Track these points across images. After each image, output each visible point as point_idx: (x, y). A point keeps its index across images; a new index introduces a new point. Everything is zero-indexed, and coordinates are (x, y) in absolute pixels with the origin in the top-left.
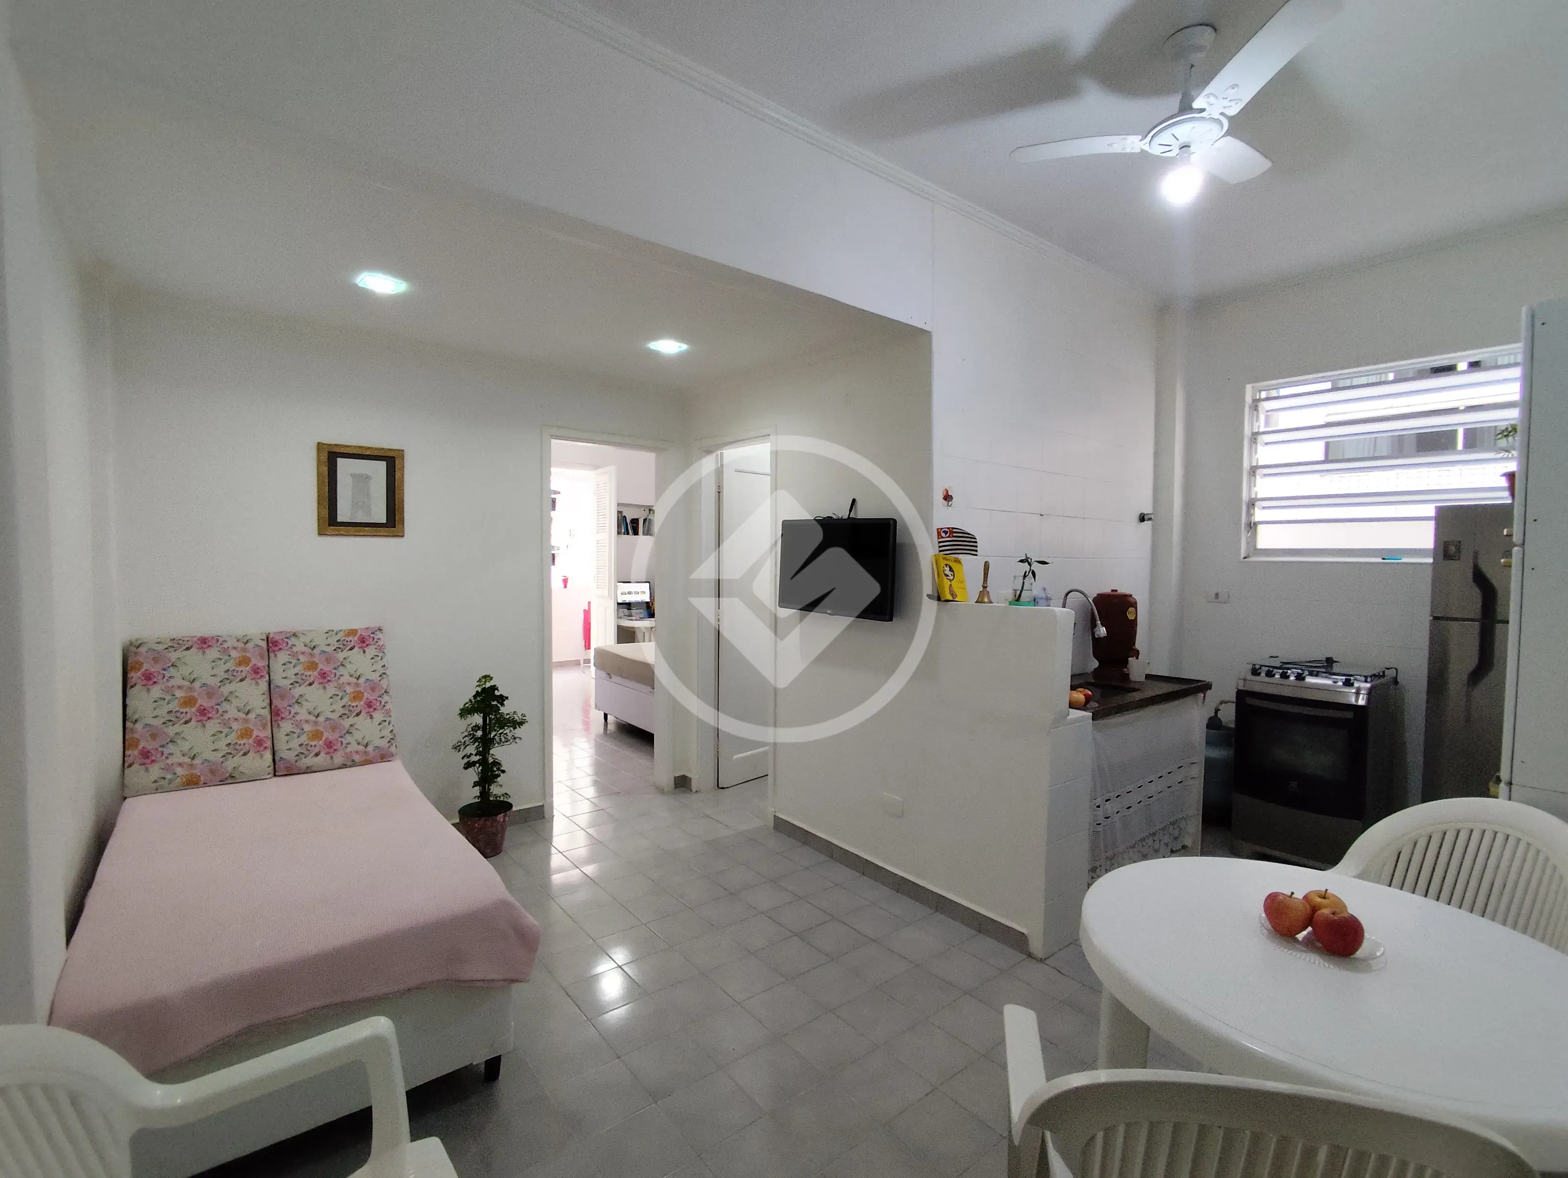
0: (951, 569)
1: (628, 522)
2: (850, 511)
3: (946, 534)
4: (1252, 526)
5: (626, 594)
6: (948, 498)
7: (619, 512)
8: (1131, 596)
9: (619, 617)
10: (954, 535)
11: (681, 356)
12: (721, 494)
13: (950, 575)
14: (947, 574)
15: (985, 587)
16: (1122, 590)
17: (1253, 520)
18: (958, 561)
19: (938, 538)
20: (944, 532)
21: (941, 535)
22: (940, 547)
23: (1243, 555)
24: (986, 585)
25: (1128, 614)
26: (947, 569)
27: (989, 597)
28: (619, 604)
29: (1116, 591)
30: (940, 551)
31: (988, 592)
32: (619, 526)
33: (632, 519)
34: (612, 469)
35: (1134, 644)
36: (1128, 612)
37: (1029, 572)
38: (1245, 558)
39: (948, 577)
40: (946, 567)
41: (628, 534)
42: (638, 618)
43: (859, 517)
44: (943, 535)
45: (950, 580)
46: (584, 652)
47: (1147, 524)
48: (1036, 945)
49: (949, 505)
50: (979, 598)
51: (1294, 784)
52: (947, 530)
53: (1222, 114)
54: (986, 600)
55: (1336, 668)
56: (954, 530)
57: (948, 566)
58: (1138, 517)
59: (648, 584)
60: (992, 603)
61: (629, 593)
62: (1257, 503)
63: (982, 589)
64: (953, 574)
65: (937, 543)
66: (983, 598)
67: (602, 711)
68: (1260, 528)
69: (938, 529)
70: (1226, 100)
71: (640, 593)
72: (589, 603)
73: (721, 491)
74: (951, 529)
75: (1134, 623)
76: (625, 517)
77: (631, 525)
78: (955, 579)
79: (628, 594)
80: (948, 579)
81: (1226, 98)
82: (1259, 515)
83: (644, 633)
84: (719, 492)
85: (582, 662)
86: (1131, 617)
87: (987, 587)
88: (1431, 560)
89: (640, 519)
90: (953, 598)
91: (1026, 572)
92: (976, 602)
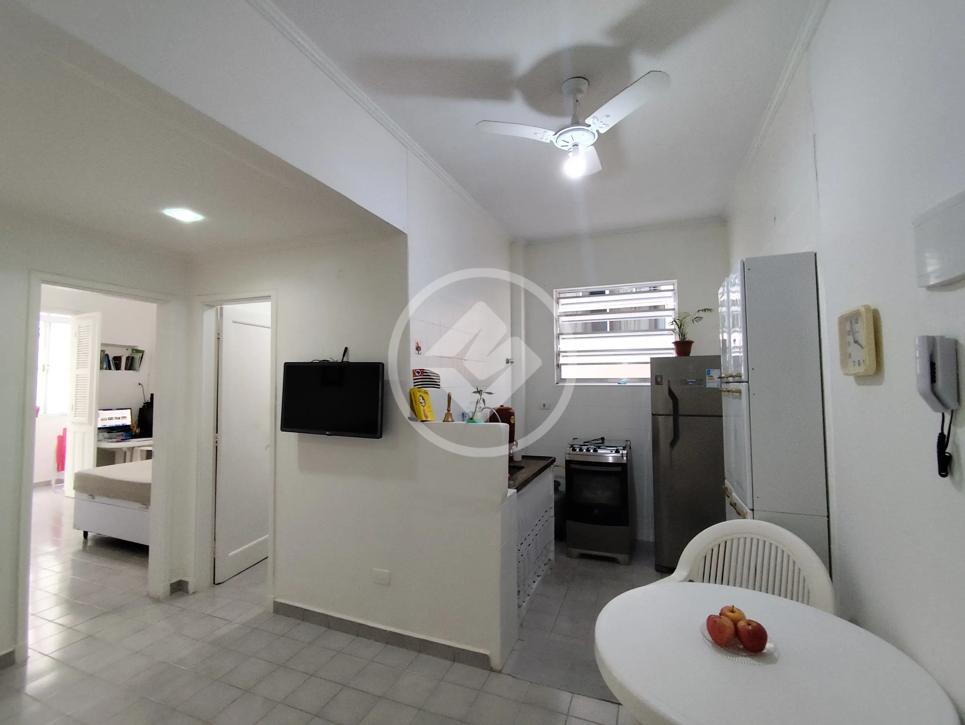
0: (423, 399)
1: (111, 359)
2: (344, 356)
3: (419, 374)
4: (559, 366)
5: (106, 420)
6: (418, 348)
7: (102, 351)
8: (511, 408)
9: (99, 441)
10: (424, 374)
11: (196, 226)
12: (220, 340)
13: (423, 403)
14: (421, 402)
15: (449, 411)
16: (506, 405)
17: (559, 363)
18: (426, 393)
19: (414, 377)
20: (417, 372)
21: (415, 375)
22: (415, 383)
23: (556, 382)
24: (449, 409)
25: (511, 421)
26: (421, 398)
27: (452, 419)
28: (99, 429)
29: (503, 406)
30: (415, 386)
31: (451, 414)
32: (102, 363)
33: (114, 357)
34: (97, 315)
35: (514, 438)
36: (512, 417)
37: (480, 400)
38: (557, 384)
39: (422, 404)
40: (420, 397)
41: (110, 369)
42: (119, 440)
43: (351, 361)
44: (417, 374)
45: (424, 406)
46: (57, 474)
48: (496, 662)
49: (420, 353)
50: (445, 418)
51: (596, 511)
52: (420, 371)
53: (597, 131)
54: (450, 420)
55: (606, 443)
56: (424, 371)
57: (421, 396)
59: (129, 410)
60: (454, 421)
61: (111, 419)
62: (562, 354)
63: (447, 412)
64: (424, 402)
65: (413, 380)
66: (448, 419)
67: (82, 530)
68: (562, 367)
69: (413, 370)
70: (602, 123)
71: (121, 418)
72: (65, 430)
73: (220, 337)
74: (422, 370)
75: (514, 425)
76: (107, 355)
77: (113, 362)
78: (426, 405)
79: (109, 420)
80: (422, 405)
81: (602, 122)
82: (562, 360)
83: (125, 452)
84: (218, 339)
85: (53, 483)
87: (450, 410)
88: (650, 384)
89: (122, 357)
90: (426, 419)
91: (478, 399)
92: (443, 421)
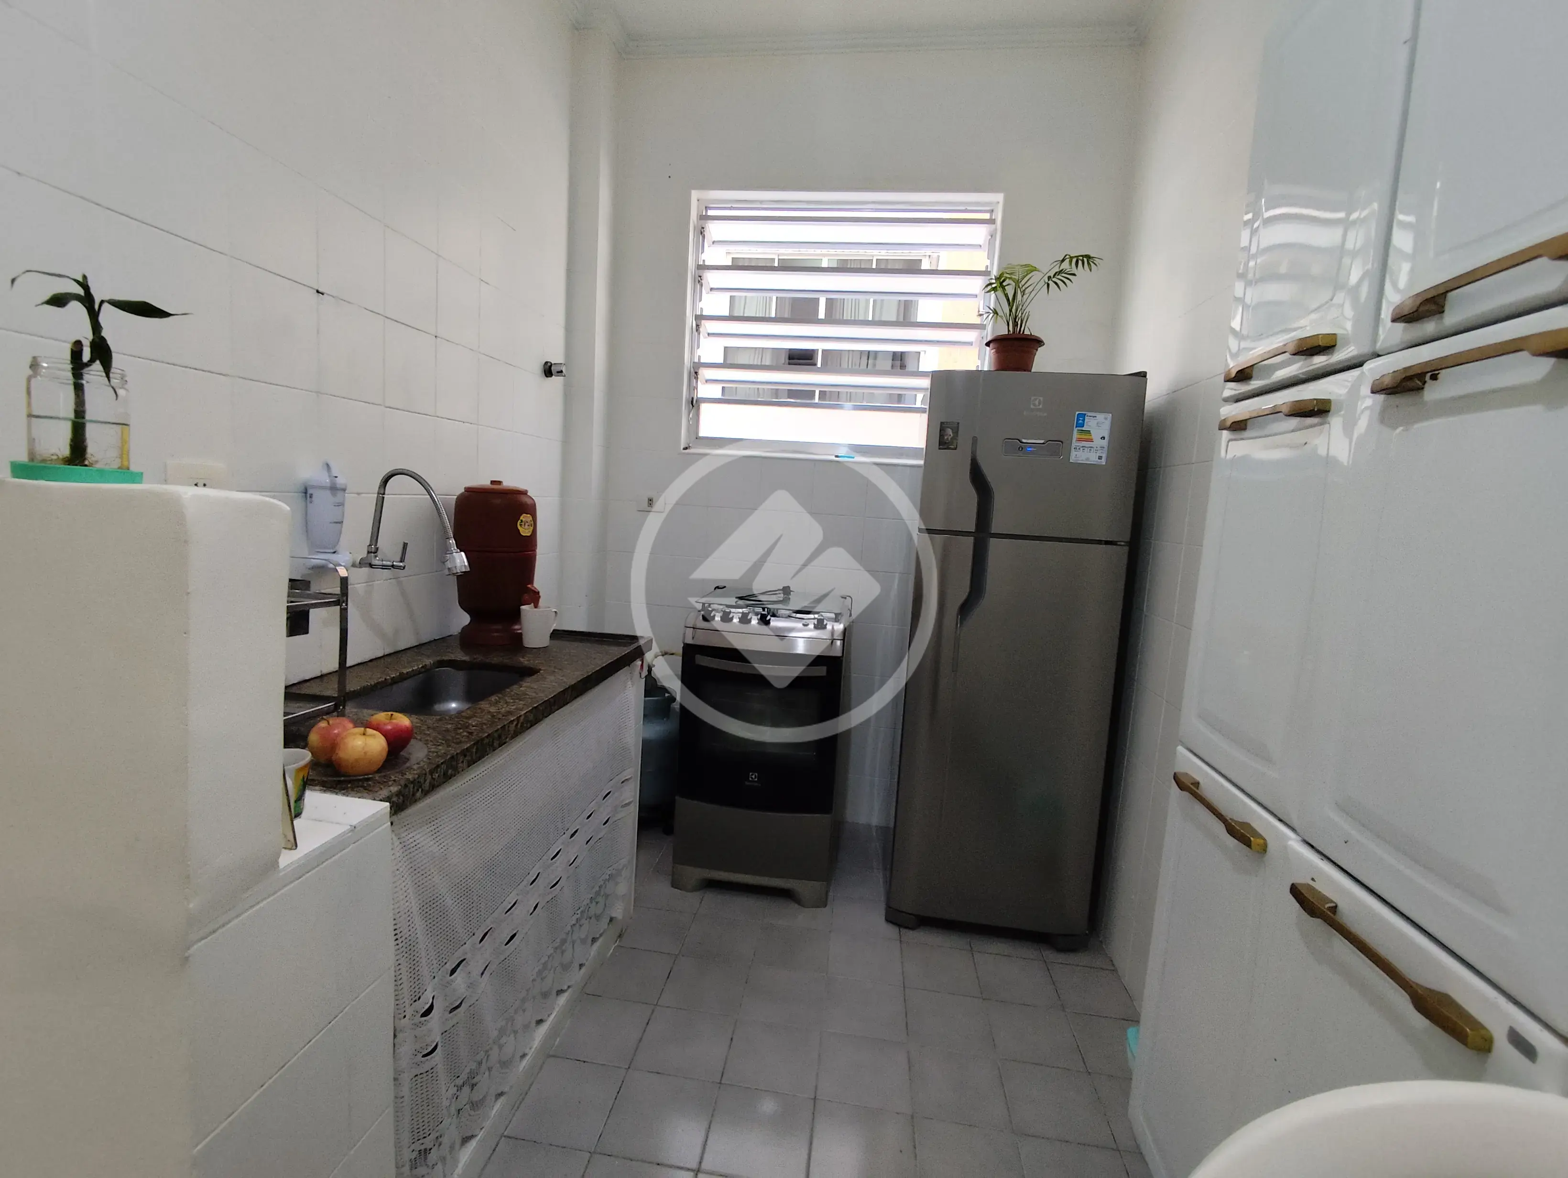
4: (694, 405)
8: (524, 493)
16: (510, 482)
17: (695, 396)
23: (683, 445)
29: (499, 483)
35: (531, 581)
36: (519, 521)
38: (686, 449)
47: (556, 380)
58: (542, 367)
62: (701, 371)
68: (704, 407)
75: (530, 542)
82: (703, 389)
86: (525, 531)
